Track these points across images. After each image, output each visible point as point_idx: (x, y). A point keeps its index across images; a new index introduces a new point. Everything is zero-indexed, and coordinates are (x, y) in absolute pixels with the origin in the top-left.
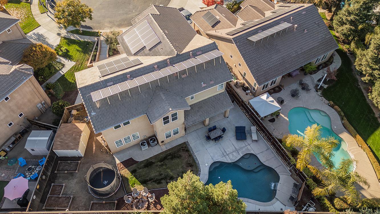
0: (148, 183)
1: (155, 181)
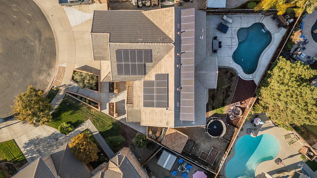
0: (225, 102)
1: (226, 98)
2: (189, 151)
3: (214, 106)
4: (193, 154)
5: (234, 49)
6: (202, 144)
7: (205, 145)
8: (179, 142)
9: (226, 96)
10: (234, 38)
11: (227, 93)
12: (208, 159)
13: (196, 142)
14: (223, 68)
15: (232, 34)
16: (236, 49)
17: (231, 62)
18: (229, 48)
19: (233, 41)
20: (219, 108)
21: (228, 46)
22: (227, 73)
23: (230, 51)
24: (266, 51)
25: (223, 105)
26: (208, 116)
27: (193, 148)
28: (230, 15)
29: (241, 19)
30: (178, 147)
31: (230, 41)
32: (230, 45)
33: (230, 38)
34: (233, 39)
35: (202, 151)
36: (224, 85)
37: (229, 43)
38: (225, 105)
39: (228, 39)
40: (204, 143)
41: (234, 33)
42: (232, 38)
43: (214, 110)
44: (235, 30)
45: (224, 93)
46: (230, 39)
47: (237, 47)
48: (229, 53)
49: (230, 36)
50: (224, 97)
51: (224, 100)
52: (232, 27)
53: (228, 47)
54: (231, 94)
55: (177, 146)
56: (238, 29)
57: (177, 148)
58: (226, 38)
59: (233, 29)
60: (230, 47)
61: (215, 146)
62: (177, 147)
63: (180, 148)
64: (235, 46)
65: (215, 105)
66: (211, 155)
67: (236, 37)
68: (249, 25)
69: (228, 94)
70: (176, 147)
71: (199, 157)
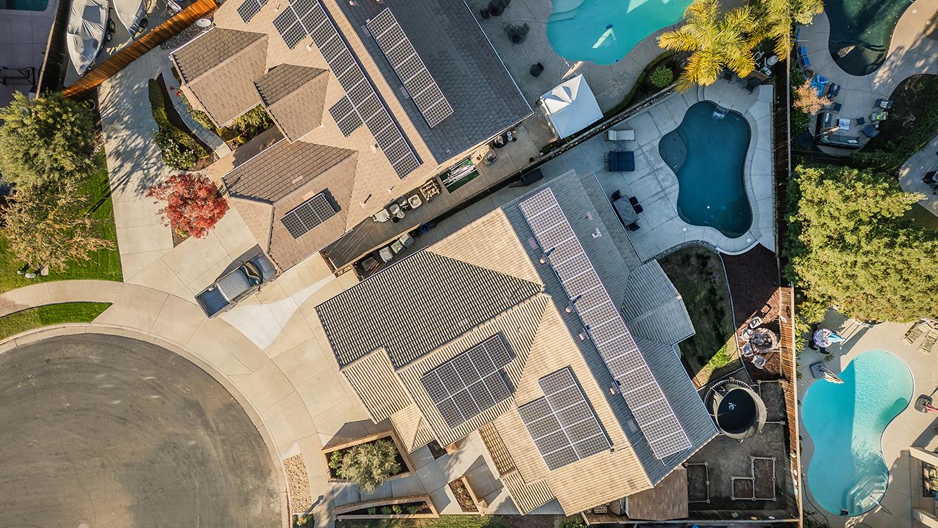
0: (723, 332)
1: (719, 320)
2: (699, 495)
3: (702, 355)
4: (716, 497)
5: (672, 195)
6: (724, 461)
7: (730, 460)
8: (669, 492)
9: (716, 317)
10: (658, 169)
11: (715, 309)
12: (758, 490)
13: (706, 464)
14: (671, 254)
15: (649, 162)
16: (677, 192)
17: (685, 229)
18: (660, 199)
19: (661, 177)
20: (715, 354)
21: (656, 194)
22: (689, 259)
23: (668, 204)
24: (752, 161)
25: (721, 340)
26: (699, 385)
27: (708, 483)
28: (620, 121)
29: (652, 117)
30: (674, 506)
31: (655, 182)
32: (659, 190)
33: (648, 174)
34: (657, 173)
35: (733, 478)
36: (698, 293)
37: (653, 187)
38: (726, 339)
39: (646, 178)
40: (724, 457)
41: (652, 159)
42: (654, 172)
43: (708, 365)
44: (651, 151)
45: (706, 311)
46: (650, 176)
47: (677, 186)
48: (666, 211)
49: (648, 171)
50: (714, 322)
51: (716, 328)
52: (641, 147)
53: (656, 198)
54: (724, 305)
55: (669, 505)
56: (657, 143)
57: (673, 510)
58: (640, 179)
59: (645, 149)
60: (662, 194)
61: (754, 449)
62: (671, 508)
63: (679, 506)
64: (673, 187)
65: (702, 350)
66: (759, 476)
67: (664, 164)
68: (680, 121)
69: (718, 307)
70: (669, 509)
71: (733, 498)
